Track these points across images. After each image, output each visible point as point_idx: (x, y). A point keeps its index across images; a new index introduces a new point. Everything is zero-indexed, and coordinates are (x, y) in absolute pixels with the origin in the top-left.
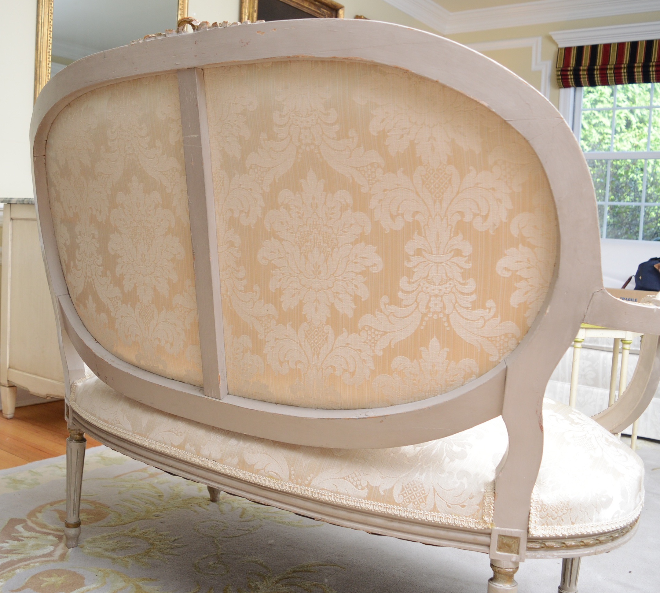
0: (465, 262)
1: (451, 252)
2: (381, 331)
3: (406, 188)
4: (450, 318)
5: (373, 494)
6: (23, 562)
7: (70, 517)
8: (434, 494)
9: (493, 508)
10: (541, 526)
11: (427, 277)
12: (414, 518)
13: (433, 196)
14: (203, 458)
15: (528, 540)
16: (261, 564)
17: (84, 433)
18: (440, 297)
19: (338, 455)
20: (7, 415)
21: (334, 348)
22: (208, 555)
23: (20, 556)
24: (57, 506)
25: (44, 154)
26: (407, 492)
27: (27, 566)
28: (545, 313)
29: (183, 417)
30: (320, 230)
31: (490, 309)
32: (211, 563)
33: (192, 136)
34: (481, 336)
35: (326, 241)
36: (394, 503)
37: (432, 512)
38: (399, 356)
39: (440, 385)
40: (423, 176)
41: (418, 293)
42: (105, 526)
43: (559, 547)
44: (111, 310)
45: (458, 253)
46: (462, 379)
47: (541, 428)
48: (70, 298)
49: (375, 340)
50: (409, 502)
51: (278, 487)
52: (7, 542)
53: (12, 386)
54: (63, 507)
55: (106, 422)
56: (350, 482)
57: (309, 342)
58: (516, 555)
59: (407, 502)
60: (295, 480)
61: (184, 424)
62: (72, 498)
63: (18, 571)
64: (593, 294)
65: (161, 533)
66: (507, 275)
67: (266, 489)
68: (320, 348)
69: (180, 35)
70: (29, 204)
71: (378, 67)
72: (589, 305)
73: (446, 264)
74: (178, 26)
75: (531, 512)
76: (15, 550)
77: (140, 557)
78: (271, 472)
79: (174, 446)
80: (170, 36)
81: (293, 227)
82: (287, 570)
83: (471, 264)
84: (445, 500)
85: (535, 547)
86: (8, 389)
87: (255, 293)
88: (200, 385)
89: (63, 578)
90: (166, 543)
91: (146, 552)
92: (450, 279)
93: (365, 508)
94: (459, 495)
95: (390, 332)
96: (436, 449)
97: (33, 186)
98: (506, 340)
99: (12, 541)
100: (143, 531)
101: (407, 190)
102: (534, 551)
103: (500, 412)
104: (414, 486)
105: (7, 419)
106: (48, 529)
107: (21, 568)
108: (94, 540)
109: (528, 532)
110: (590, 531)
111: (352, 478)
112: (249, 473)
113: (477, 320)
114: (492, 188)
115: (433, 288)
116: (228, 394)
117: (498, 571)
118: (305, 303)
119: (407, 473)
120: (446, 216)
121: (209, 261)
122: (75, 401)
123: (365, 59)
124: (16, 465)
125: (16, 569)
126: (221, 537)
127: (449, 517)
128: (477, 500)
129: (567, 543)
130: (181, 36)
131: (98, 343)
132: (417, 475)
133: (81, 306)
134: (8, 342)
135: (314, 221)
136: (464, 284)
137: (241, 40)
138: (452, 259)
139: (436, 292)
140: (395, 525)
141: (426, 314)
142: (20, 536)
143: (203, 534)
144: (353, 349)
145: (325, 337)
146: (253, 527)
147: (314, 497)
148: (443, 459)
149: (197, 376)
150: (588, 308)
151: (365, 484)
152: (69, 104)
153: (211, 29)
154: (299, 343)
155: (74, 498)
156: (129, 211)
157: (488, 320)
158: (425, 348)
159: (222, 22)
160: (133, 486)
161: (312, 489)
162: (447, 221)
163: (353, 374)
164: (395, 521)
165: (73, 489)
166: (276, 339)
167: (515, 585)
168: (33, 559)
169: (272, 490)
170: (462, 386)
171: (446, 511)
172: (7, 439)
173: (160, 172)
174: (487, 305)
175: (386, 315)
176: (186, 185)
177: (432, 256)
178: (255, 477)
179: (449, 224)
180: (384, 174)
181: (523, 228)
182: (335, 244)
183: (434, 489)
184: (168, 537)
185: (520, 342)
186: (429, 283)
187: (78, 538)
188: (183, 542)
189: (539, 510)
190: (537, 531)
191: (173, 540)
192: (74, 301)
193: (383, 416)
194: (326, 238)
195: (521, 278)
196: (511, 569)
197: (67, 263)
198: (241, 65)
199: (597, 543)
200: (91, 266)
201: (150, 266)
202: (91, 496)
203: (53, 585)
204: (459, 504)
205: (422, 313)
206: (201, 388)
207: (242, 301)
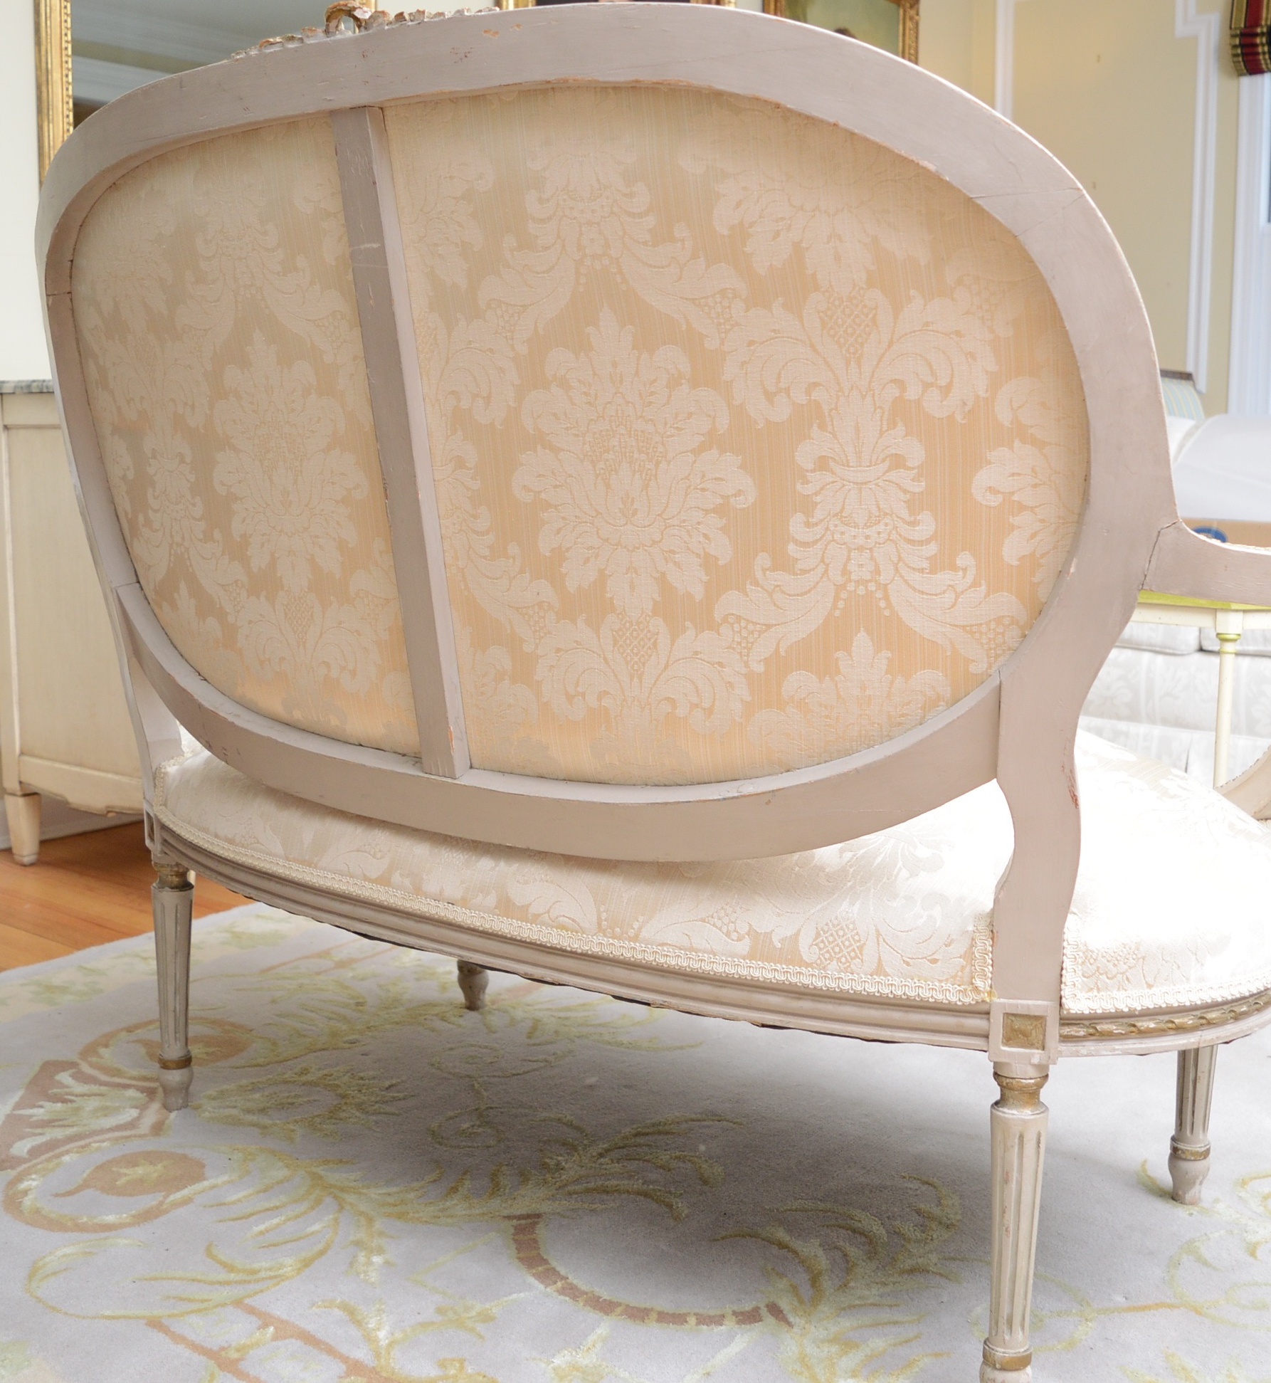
0: (913, 480)
1: (883, 460)
2: (759, 624)
3: (792, 338)
4: (889, 591)
5: (761, 948)
6: (76, 1141)
7: (168, 1047)
8: (878, 940)
9: (991, 962)
10: (1087, 992)
11: (842, 511)
12: (841, 990)
13: (844, 352)
14: (428, 900)
15: (1062, 1022)
16: (570, 1125)
17: (188, 870)
18: (868, 551)
19: (692, 877)
20: (24, 856)
21: (671, 662)
22: (459, 1111)
23: (69, 1131)
24: (140, 1033)
25: (68, 290)
26: (824, 939)
27: (85, 1149)
28: (1068, 574)
29: (385, 819)
30: (630, 428)
31: (965, 570)
32: (465, 1126)
33: (367, 246)
34: (951, 625)
35: (644, 449)
36: (802, 963)
37: (875, 977)
38: (796, 671)
39: (878, 724)
40: (822, 312)
41: (826, 545)
42: (244, 1067)
43: (1123, 1032)
44: (228, 611)
45: (898, 462)
46: (919, 711)
47: (1075, 799)
48: (142, 589)
49: (748, 642)
50: (829, 959)
51: (576, 946)
52: (41, 1107)
53: (30, 794)
54: (153, 1034)
55: (231, 841)
56: (716, 927)
57: (622, 654)
58: (1040, 1051)
59: (825, 959)
60: (609, 930)
61: (388, 834)
62: (171, 1007)
63: (66, 1158)
64: (1159, 532)
65: (362, 1075)
66: (994, 502)
67: (554, 951)
68: (644, 664)
69: (332, 38)
70: (41, 393)
71: (725, 98)
72: (1152, 555)
73: (876, 484)
74: (327, 21)
75: (1064, 966)
76: (57, 1120)
77: (318, 1120)
78: (562, 918)
79: (370, 880)
80: (312, 42)
81: (577, 423)
82: (623, 1132)
83: (923, 484)
84: (900, 952)
85: (1077, 1034)
86: (21, 801)
87: (511, 560)
88: (415, 753)
89: (160, 1167)
90: (372, 1093)
91: (331, 1112)
92: (886, 514)
93: (746, 976)
94: (926, 940)
95: (776, 625)
96: (882, 855)
97: (50, 358)
98: (1000, 630)
99: (51, 1104)
100: (325, 1072)
101: (793, 341)
102: (1075, 1042)
103: (991, 772)
104: (839, 927)
105: (24, 866)
106: (125, 1078)
107: (72, 1153)
108: (222, 1095)
109: (1061, 1005)
110: (1186, 999)
111: (719, 919)
112: (519, 922)
113: (940, 594)
114: (956, 331)
115: (853, 534)
116: (471, 767)
117: (1007, 1084)
118: (610, 576)
119: (826, 903)
120: (870, 391)
121: (418, 500)
122: (165, 805)
123: (695, 83)
124: (49, 957)
125: (62, 1154)
126: (487, 1076)
127: (907, 983)
128: (960, 947)
129: (1138, 1024)
130: (335, 41)
131: (205, 680)
132: (845, 905)
133: (165, 604)
134: (15, 698)
135: (617, 411)
136: (913, 524)
137: (453, 49)
138: (888, 474)
139: (860, 541)
140: (806, 1005)
141: (842, 587)
142: (67, 1094)
143: (450, 1073)
144: (708, 662)
145: (652, 640)
146: (554, 1054)
147: (647, 961)
148: (895, 873)
149: (407, 735)
150: (1150, 561)
151: (744, 929)
152: (114, 184)
153: (394, 27)
154: (602, 656)
155: (175, 1008)
156: (252, 403)
157: (963, 592)
158: (846, 654)
159: (414, 10)
160: (301, 986)
161: (643, 945)
162: (874, 400)
163: (709, 712)
164: (805, 997)
165: (171, 988)
166: (558, 650)
167: (1042, 1110)
168: (97, 1135)
169: (564, 953)
170: (921, 724)
171: (901, 973)
172: (27, 906)
173: (309, 320)
174: (959, 562)
175: (767, 591)
176: (362, 346)
177: (849, 471)
178: (531, 929)
179: (878, 405)
180: (747, 310)
181: (1020, 407)
182: (661, 455)
183: (877, 931)
184: (376, 1081)
185: (1027, 633)
186: (846, 525)
187: (187, 1089)
188: (407, 1089)
189: (1080, 961)
190: (1079, 1002)
191: (387, 1086)
192: (151, 595)
193: (769, 792)
194: (643, 442)
195: (1022, 508)
196: (1031, 1079)
197: (130, 516)
198: (457, 98)
199: (1202, 1025)
200: (180, 520)
201: (301, 514)
202: (213, 1009)
203: (141, 1181)
204: (926, 958)
205: (835, 585)
206: (417, 759)
207: (488, 577)
